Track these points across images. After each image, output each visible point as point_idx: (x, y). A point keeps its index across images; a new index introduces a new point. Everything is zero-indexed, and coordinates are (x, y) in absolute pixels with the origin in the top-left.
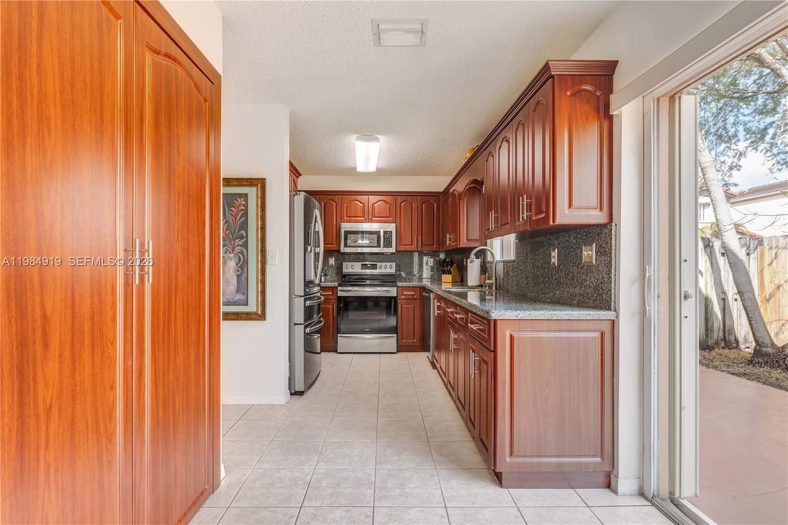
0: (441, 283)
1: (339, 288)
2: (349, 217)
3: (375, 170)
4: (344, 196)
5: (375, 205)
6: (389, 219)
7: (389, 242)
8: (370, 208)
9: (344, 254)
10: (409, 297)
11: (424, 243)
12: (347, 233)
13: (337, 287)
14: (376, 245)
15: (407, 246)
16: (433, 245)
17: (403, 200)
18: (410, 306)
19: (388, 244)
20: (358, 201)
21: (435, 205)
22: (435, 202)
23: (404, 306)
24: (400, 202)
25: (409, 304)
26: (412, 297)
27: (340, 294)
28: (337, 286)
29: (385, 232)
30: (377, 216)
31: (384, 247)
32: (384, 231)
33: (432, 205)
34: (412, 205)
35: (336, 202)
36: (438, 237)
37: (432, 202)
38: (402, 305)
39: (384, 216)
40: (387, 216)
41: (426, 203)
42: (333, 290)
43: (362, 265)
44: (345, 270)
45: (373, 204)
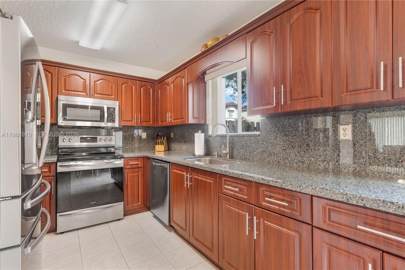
0: (155, 152)
1: (59, 164)
2: (68, 90)
3: (100, 49)
4: (60, 68)
5: (97, 82)
6: (111, 97)
7: (112, 117)
8: (92, 84)
9: (61, 127)
10: (135, 166)
11: (142, 121)
12: (65, 107)
13: (56, 163)
14: (99, 120)
15: (128, 122)
16: (150, 122)
17: (124, 82)
18: (135, 174)
19: (111, 119)
20: (79, 76)
21: (151, 89)
22: (151, 87)
23: (130, 175)
24: (121, 83)
25: (133, 173)
26: (136, 166)
27: (60, 170)
28: (55, 161)
29: (108, 109)
30: (99, 93)
31: (107, 122)
32: (107, 107)
33: (149, 90)
34: (132, 87)
35: (52, 74)
36: (153, 115)
37: (149, 87)
38: (127, 174)
39: (107, 94)
40: (109, 94)
41: (144, 87)
42: (50, 167)
43: (81, 138)
44: (61, 144)
45: (95, 81)
